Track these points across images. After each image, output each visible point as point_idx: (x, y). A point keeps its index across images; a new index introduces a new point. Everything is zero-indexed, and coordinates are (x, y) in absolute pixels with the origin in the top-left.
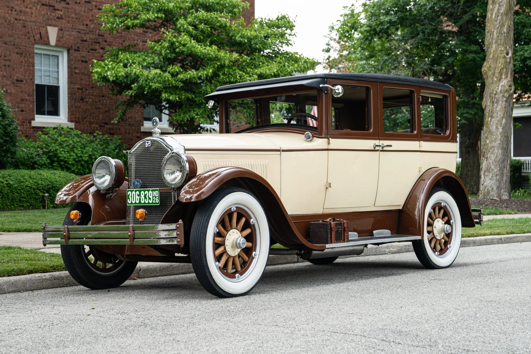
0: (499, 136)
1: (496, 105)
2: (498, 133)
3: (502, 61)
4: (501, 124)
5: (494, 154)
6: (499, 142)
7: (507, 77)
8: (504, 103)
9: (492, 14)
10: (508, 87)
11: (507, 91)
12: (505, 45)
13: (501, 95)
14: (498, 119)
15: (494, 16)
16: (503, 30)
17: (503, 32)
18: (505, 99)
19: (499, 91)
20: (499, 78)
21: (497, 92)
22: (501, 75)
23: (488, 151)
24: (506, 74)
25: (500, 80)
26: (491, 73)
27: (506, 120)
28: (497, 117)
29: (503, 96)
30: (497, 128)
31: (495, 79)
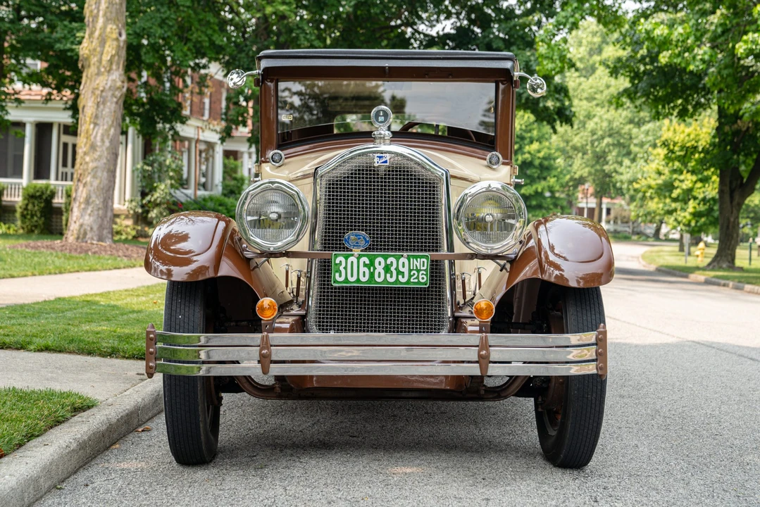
0: (105, 153)
1: (102, 107)
2: (104, 149)
3: (112, 43)
4: (109, 135)
5: (97, 178)
6: (105, 161)
7: (119, 68)
8: (114, 105)
11: (118, 88)
12: (117, 22)
13: (110, 94)
14: (105, 127)
18: (115, 100)
19: (107, 87)
20: (108, 69)
21: (104, 88)
22: (111, 64)
23: (87, 173)
24: (118, 64)
25: (109, 71)
26: (95, 59)
27: (115, 130)
28: (103, 125)
29: (113, 95)
30: (103, 141)
31: (103, 70)
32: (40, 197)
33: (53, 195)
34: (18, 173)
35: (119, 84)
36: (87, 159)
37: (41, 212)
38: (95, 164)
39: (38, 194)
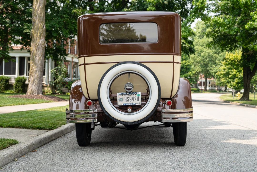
0: (39, 65)
1: (38, 50)
2: (39, 64)
3: (41, 30)
4: (40, 60)
5: (37, 74)
6: (39, 68)
7: (43, 38)
8: (42, 50)
9: (36, 7)
10: (44, 43)
11: (43, 44)
12: (42, 23)
13: (40, 46)
14: (39, 57)
15: (37, 8)
16: (41, 15)
17: (41, 16)
18: (42, 48)
19: (39, 44)
20: (40, 38)
21: (38, 44)
22: (41, 36)
23: (33, 72)
24: (43, 36)
25: (40, 39)
26: (36, 35)
27: (42, 58)
28: (38, 56)
29: (41, 47)
30: (38, 61)
31: (38, 38)
32: (21, 81)
33: (25, 80)
34: (14, 74)
35: (43, 43)
36: (33, 68)
37: (21, 86)
38: (36, 69)
39: (20, 80)
